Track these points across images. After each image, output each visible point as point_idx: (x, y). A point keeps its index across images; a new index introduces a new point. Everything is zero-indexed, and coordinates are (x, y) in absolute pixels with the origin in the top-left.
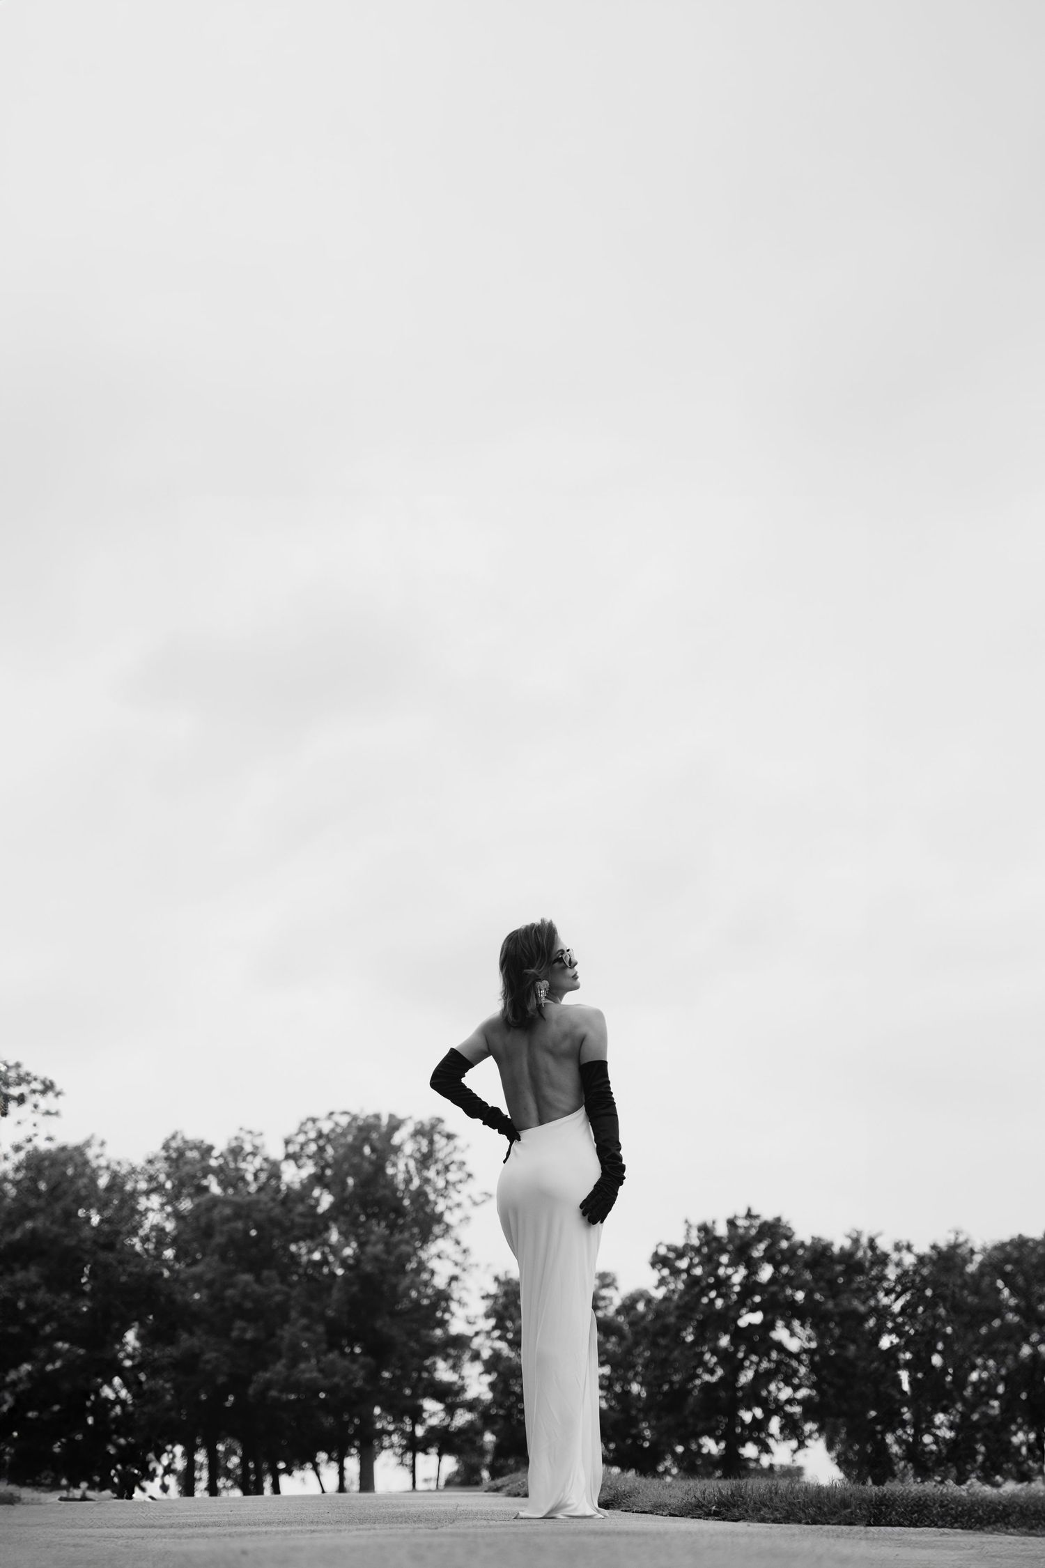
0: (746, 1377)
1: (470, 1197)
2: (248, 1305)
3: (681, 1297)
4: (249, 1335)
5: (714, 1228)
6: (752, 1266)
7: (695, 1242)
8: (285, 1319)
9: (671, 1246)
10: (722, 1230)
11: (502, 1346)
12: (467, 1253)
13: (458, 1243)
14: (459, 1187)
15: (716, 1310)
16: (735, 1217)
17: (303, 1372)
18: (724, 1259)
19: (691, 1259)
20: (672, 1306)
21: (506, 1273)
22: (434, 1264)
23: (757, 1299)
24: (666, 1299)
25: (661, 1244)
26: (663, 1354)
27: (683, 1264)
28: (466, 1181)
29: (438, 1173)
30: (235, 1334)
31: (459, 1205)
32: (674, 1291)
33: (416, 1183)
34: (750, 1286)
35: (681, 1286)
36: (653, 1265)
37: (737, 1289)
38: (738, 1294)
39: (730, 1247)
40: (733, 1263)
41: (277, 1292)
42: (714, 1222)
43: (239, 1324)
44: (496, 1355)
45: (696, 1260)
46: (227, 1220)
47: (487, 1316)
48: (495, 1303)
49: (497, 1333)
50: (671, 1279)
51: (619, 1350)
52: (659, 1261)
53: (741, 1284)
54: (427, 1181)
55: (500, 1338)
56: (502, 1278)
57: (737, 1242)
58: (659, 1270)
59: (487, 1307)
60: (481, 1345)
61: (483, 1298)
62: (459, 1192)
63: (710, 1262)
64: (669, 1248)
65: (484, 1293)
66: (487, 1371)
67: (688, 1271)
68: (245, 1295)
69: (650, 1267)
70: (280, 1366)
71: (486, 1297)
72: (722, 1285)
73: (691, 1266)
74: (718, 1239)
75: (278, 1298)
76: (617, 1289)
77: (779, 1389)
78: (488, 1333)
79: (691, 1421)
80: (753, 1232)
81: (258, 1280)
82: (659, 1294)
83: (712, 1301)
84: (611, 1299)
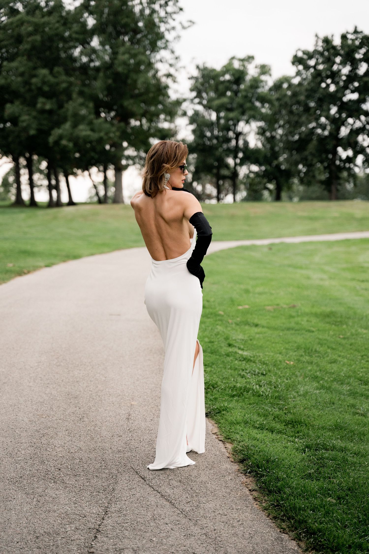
0: (344, 132)
1: (181, 23)
2: (46, 88)
3: (309, 84)
4: (48, 107)
5: (333, 40)
6: (355, 64)
7: (320, 49)
8: (70, 98)
9: (306, 51)
10: (337, 42)
11: (200, 108)
12: (178, 60)
13: (173, 52)
14: (174, 16)
15: (329, 91)
16: (347, 33)
17: (82, 130)
18: (338, 59)
19: (317, 60)
20: (303, 89)
21: (204, 64)
22: (159, 66)
23: (356, 84)
24: (300, 84)
25: (299, 50)
26: (296, 118)
27: (312, 62)
28: (178, 13)
29: (161, 6)
30: (39, 106)
31: (174, 28)
32: (305, 79)
33: (147, 12)
34: (352, 77)
35: (310, 77)
36: (293, 63)
37: (344, 78)
38: (344, 81)
39: (342, 52)
40: (343, 63)
41: (63, 82)
42: (332, 36)
43: (41, 100)
44: (196, 113)
45: (320, 60)
46: (30, 34)
47: (192, 90)
48: (196, 82)
49: (197, 100)
50: (304, 72)
51: (269, 112)
52: (297, 61)
53: (347, 76)
54: (153, 11)
55: (200, 103)
56: (201, 66)
57: (347, 49)
58: (297, 66)
59: (192, 84)
60: (187, 107)
61: (189, 79)
62: (174, 20)
63: (329, 61)
64: (304, 53)
65: (190, 76)
66: (191, 123)
67: (314, 67)
68: (44, 83)
69: (291, 64)
70: (68, 125)
71: (191, 78)
72: (334, 75)
73: (317, 64)
74: (334, 48)
75: (64, 85)
76: (270, 75)
77: (364, 140)
78: (192, 101)
79: (310, 158)
80: (357, 43)
81: (51, 72)
82: (296, 81)
83: (328, 86)
84: (266, 82)
